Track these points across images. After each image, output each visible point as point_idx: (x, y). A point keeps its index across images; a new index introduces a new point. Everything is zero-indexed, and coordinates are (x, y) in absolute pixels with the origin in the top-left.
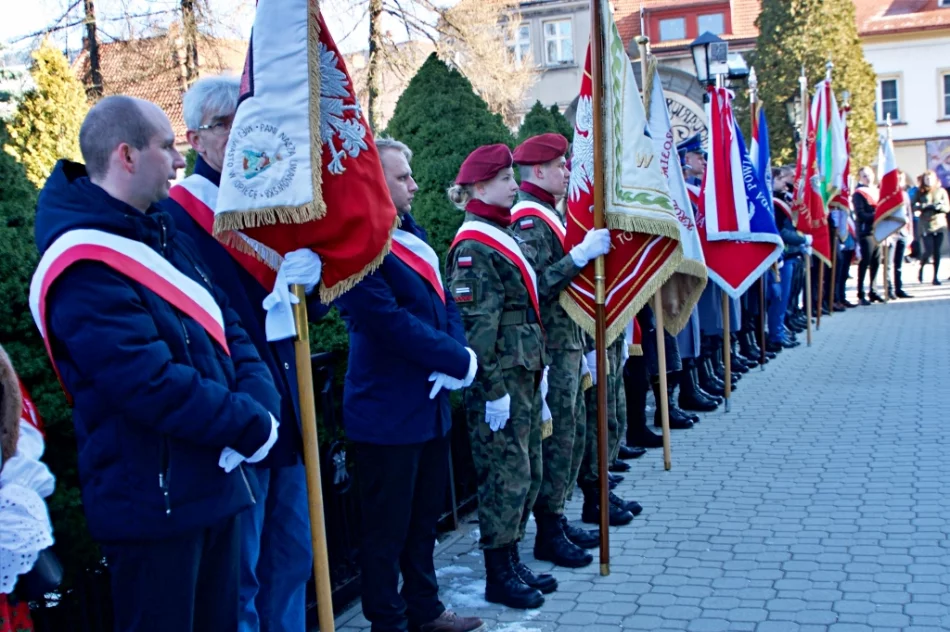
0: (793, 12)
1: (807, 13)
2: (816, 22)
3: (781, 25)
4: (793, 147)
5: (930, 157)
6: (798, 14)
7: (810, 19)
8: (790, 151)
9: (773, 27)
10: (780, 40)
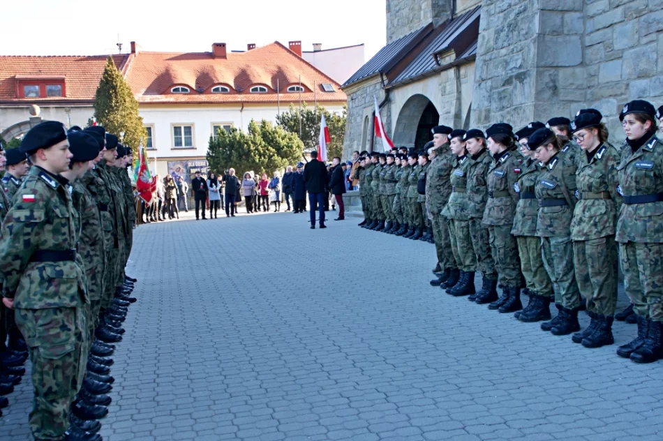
1: (120, 106)
2: (123, 110)
3: (108, 109)
5: (169, 168)
6: (115, 105)
7: (121, 108)
9: (105, 110)
10: (108, 116)
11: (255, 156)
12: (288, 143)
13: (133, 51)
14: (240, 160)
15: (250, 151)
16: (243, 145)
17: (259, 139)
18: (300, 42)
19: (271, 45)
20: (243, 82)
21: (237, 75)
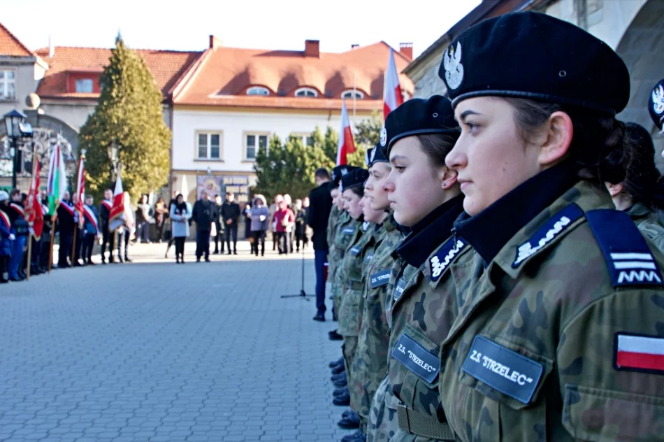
0: (114, 94)
4: (111, 173)
6: (117, 96)
8: (108, 174)
11: (310, 173)
12: (358, 159)
13: (211, 46)
14: (291, 178)
15: (304, 167)
16: (296, 159)
17: (318, 151)
18: (412, 43)
19: (376, 45)
20: (336, 86)
21: (329, 77)
